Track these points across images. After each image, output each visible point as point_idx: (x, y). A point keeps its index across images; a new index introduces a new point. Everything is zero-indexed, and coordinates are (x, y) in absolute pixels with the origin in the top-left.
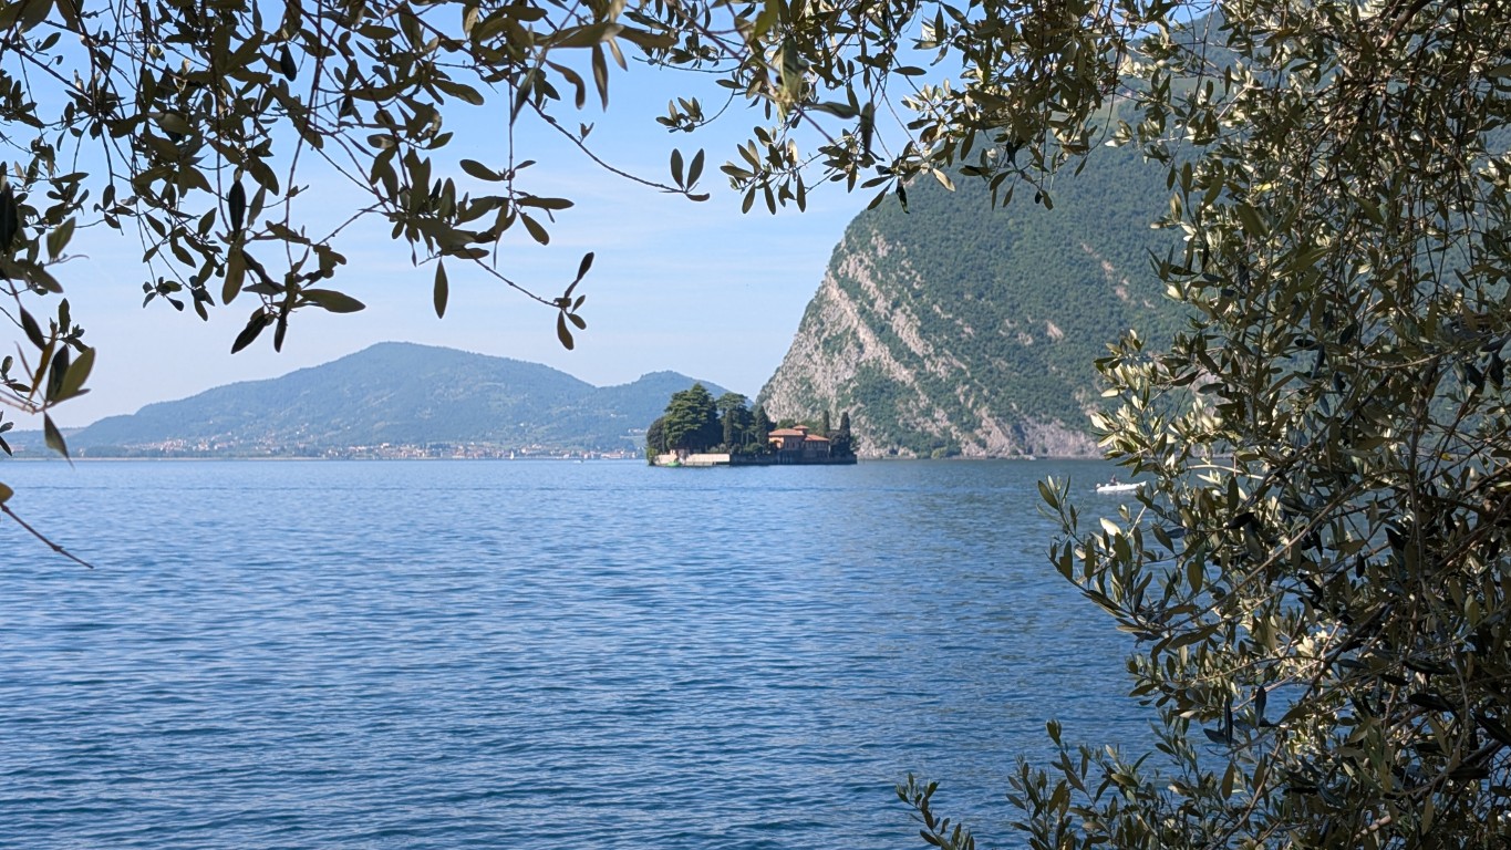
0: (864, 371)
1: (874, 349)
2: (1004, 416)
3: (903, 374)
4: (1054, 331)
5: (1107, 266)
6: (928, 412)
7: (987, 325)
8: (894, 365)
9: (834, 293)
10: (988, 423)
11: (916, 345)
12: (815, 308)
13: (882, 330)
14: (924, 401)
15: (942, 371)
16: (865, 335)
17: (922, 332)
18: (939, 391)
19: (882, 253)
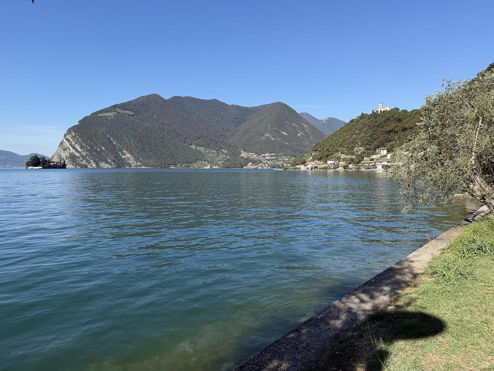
0: (71, 154)
1: (72, 150)
2: (95, 161)
3: (78, 155)
4: (103, 148)
5: (112, 139)
6: (82, 161)
7: (92, 147)
8: (76, 153)
9: (65, 141)
10: (92, 162)
11: (80, 150)
12: (62, 143)
13: (74, 147)
14: (81, 159)
15: (84, 154)
16: (70, 148)
17: (81, 148)
18: (84, 157)
19: (73, 135)
